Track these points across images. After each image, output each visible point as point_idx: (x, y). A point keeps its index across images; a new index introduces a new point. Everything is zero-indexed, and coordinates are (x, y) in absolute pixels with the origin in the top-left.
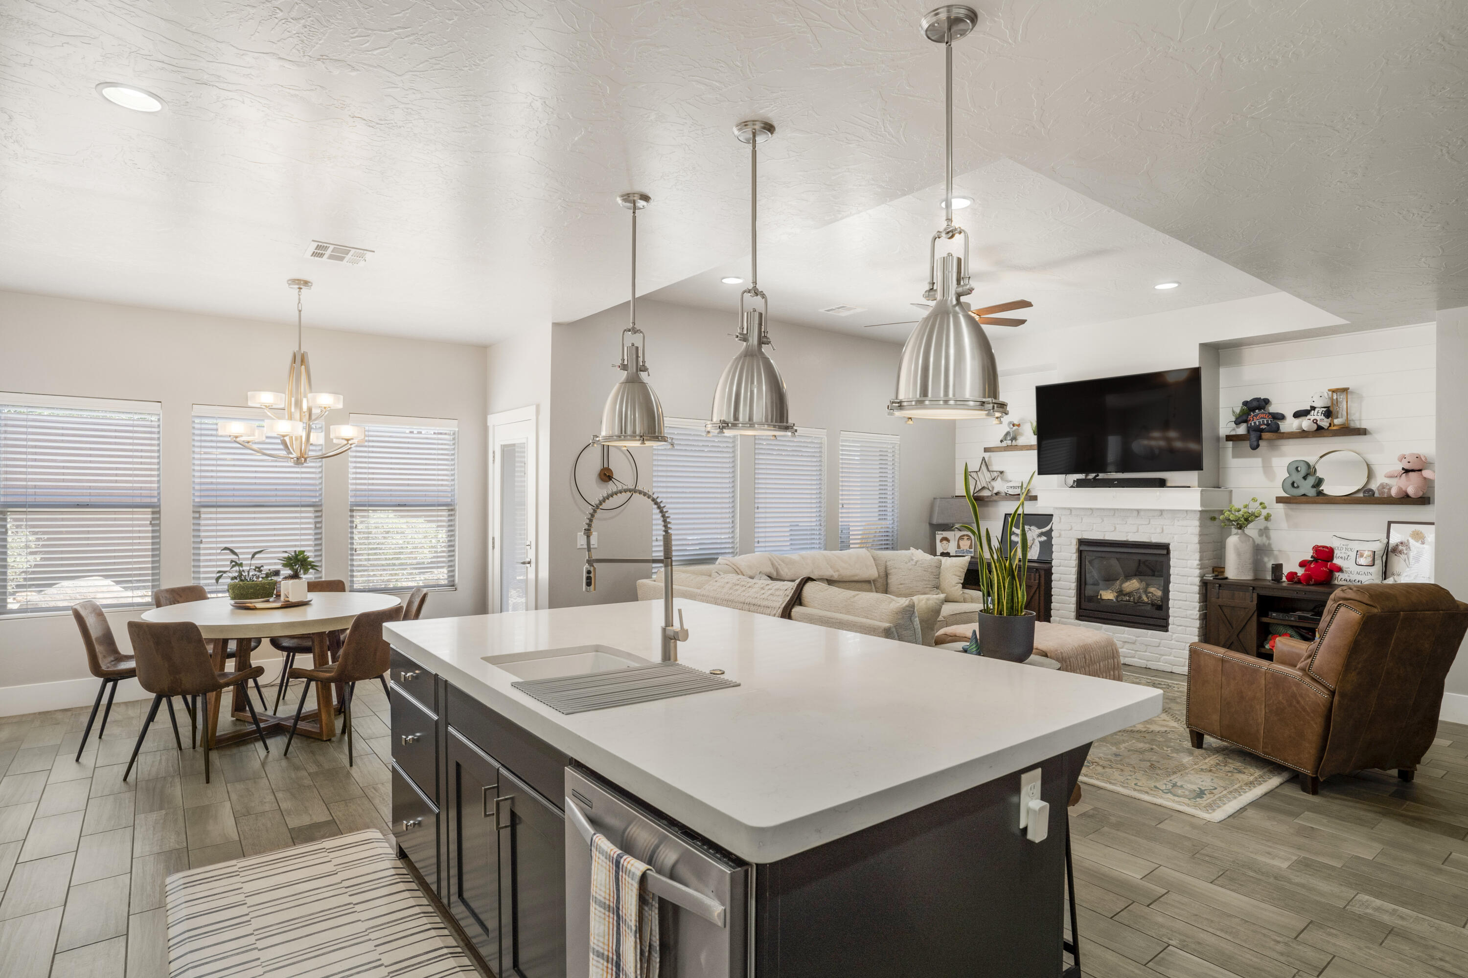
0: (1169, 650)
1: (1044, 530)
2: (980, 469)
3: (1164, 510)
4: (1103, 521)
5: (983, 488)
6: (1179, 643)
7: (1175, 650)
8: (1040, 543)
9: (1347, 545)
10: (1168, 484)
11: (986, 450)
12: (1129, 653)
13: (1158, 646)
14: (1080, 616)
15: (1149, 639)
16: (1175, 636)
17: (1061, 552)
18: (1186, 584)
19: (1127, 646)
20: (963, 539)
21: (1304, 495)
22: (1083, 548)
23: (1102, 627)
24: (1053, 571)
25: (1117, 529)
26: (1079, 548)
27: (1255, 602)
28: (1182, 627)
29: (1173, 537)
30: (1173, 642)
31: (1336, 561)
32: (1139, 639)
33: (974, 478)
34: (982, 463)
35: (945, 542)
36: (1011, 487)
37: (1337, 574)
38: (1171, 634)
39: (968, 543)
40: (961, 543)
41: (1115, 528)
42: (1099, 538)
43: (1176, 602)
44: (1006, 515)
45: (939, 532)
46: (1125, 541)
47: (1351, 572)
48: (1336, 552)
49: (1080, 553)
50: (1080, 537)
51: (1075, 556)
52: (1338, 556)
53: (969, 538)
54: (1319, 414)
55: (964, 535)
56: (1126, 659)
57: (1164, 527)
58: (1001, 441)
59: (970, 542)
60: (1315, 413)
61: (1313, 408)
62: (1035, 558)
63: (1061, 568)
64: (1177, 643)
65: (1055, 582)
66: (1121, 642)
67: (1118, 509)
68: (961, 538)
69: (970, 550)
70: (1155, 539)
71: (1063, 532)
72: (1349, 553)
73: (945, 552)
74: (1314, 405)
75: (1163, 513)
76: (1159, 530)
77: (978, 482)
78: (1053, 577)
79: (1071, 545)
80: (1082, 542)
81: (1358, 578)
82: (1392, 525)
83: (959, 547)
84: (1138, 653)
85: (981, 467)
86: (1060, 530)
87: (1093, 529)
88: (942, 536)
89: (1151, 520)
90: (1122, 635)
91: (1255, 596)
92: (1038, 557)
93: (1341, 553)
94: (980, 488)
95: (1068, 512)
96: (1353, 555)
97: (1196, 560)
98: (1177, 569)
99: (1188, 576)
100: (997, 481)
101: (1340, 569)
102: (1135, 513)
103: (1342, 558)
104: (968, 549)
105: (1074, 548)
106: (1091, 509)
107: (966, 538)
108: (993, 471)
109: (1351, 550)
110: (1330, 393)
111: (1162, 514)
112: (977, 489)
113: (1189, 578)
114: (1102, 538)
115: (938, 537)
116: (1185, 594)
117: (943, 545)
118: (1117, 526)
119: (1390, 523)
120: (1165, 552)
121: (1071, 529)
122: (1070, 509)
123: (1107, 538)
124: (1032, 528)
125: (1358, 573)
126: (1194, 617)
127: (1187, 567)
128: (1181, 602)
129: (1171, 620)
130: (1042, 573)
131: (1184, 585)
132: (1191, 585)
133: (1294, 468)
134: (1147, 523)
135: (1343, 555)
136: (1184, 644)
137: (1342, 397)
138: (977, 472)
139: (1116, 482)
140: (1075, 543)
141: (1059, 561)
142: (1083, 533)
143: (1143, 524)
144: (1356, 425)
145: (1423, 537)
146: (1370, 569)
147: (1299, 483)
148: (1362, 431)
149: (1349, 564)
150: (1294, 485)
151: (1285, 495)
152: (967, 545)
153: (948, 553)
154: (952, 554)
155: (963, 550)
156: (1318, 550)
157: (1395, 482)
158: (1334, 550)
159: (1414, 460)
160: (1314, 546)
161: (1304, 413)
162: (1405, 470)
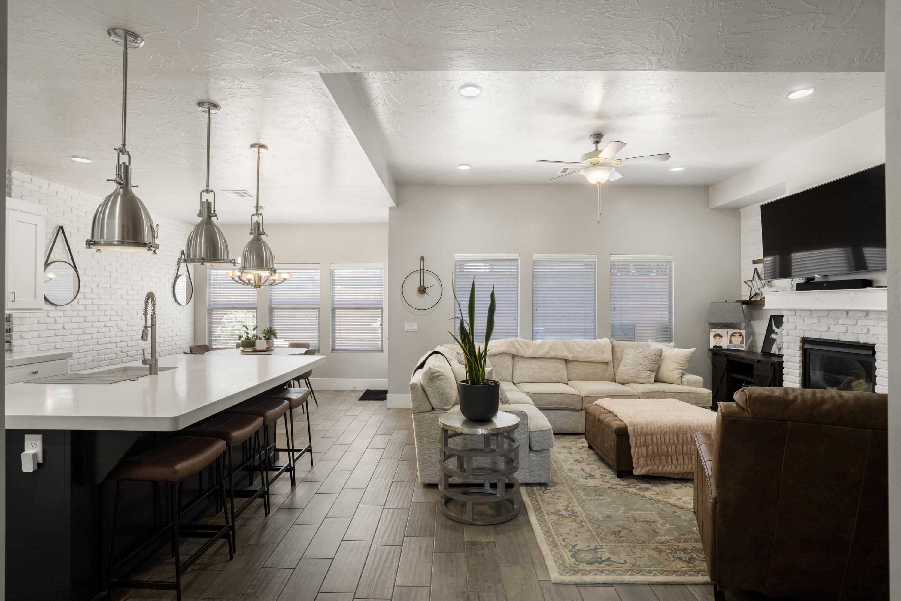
2: (753, 278)
3: (869, 311)
4: (819, 321)
5: (756, 294)
10: (875, 285)
11: (755, 262)
17: (788, 349)
20: (735, 335)
22: (807, 346)
24: (784, 366)
26: (803, 346)
29: (878, 338)
33: (750, 286)
34: (754, 273)
35: (718, 338)
39: (740, 339)
40: (733, 339)
41: (829, 328)
44: (772, 316)
45: (713, 330)
46: (837, 341)
49: (804, 350)
50: (803, 336)
51: (799, 353)
53: (741, 335)
55: (736, 333)
57: (870, 328)
59: (741, 338)
63: (789, 363)
68: (733, 335)
69: (741, 345)
70: (863, 339)
71: (790, 331)
73: (718, 345)
75: (869, 314)
76: (865, 331)
77: (753, 289)
78: (784, 371)
79: (796, 343)
80: (805, 340)
83: (731, 342)
85: (754, 276)
86: (789, 329)
87: (812, 329)
88: (715, 333)
89: (859, 321)
94: (754, 293)
95: (793, 313)
98: (881, 370)
100: (765, 288)
102: (845, 314)
104: (739, 344)
105: (798, 345)
106: (810, 310)
107: (737, 335)
111: (867, 315)
112: (752, 295)
114: (818, 337)
115: (712, 334)
117: (715, 340)
118: (831, 326)
120: (870, 353)
121: (796, 329)
122: (795, 311)
123: (823, 337)
130: (777, 366)
134: (855, 323)
138: (751, 281)
139: (825, 285)
140: (798, 340)
141: (787, 357)
142: (805, 332)
143: (852, 325)
152: (738, 341)
153: (721, 347)
154: (723, 348)
155: (735, 345)
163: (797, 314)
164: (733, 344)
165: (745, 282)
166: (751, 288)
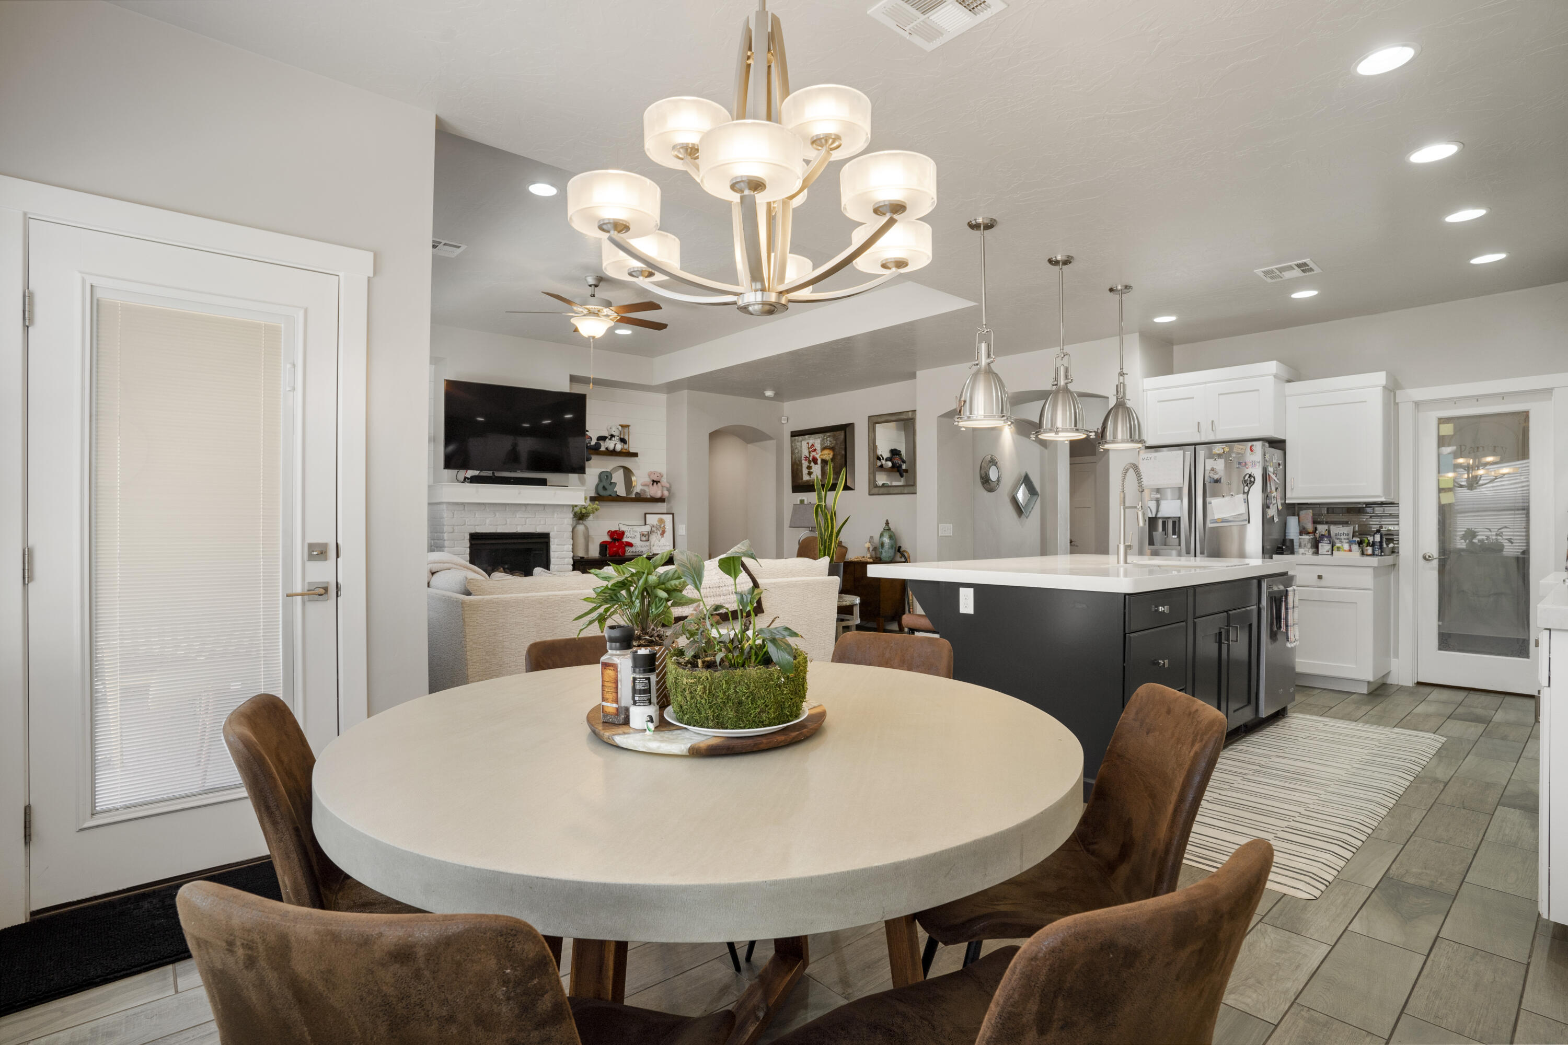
3: (545, 504)
4: (495, 515)
9: (633, 529)
10: (548, 484)
18: (564, 565)
21: (610, 495)
22: (474, 542)
25: (508, 523)
26: (471, 542)
29: (553, 528)
31: (625, 540)
37: (627, 548)
41: (506, 521)
42: (492, 532)
46: (514, 533)
47: (638, 546)
48: (626, 534)
49: (472, 547)
50: (473, 532)
51: (468, 551)
52: (628, 536)
54: (618, 440)
57: (547, 520)
60: (616, 440)
61: (612, 436)
67: (508, 504)
70: (539, 529)
71: (456, 528)
72: (636, 534)
74: (614, 433)
79: (464, 539)
80: (474, 537)
81: (641, 549)
82: (647, 515)
86: (454, 526)
87: (485, 523)
89: (536, 515)
93: (631, 534)
95: (462, 507)
96: (638, 535)
97: (570, 545)
98: (556, 553)
101: (630, 545)
102: (523, 508)
105: (467, 542)
106: (484, 504)
109: (636, 531)
110: (620, 428)
111: (545, 508)
113: (566, 559)
118: (508, 520)
119: (646, 514)
120: (546, 540)
121: (465, 524)
122: (463, 504)
125: (641, 546)
127: (564, 551)
131: (562, 566)
132: (567, 564)
133: (601, 475)
134: (533, 516)
135: (632, 536)
137: (626, 430)
139: (513, 480)
140: (468, 537)
142: (476, 527)
143: (530, 518)
144: (632, 450)
145: (664, 522)
146: (648, 543)
147: (607, 487)
148: (635, 455)
149: (636, 541)
150: (604, 488)
151: (596, 495)
156: (612, 534)
157: (646, 488)
158: (623, 533)
159: (659, 475)
160: (609, 532)
161: (603, 438)
162: (654, 481)
163: (466, 509)
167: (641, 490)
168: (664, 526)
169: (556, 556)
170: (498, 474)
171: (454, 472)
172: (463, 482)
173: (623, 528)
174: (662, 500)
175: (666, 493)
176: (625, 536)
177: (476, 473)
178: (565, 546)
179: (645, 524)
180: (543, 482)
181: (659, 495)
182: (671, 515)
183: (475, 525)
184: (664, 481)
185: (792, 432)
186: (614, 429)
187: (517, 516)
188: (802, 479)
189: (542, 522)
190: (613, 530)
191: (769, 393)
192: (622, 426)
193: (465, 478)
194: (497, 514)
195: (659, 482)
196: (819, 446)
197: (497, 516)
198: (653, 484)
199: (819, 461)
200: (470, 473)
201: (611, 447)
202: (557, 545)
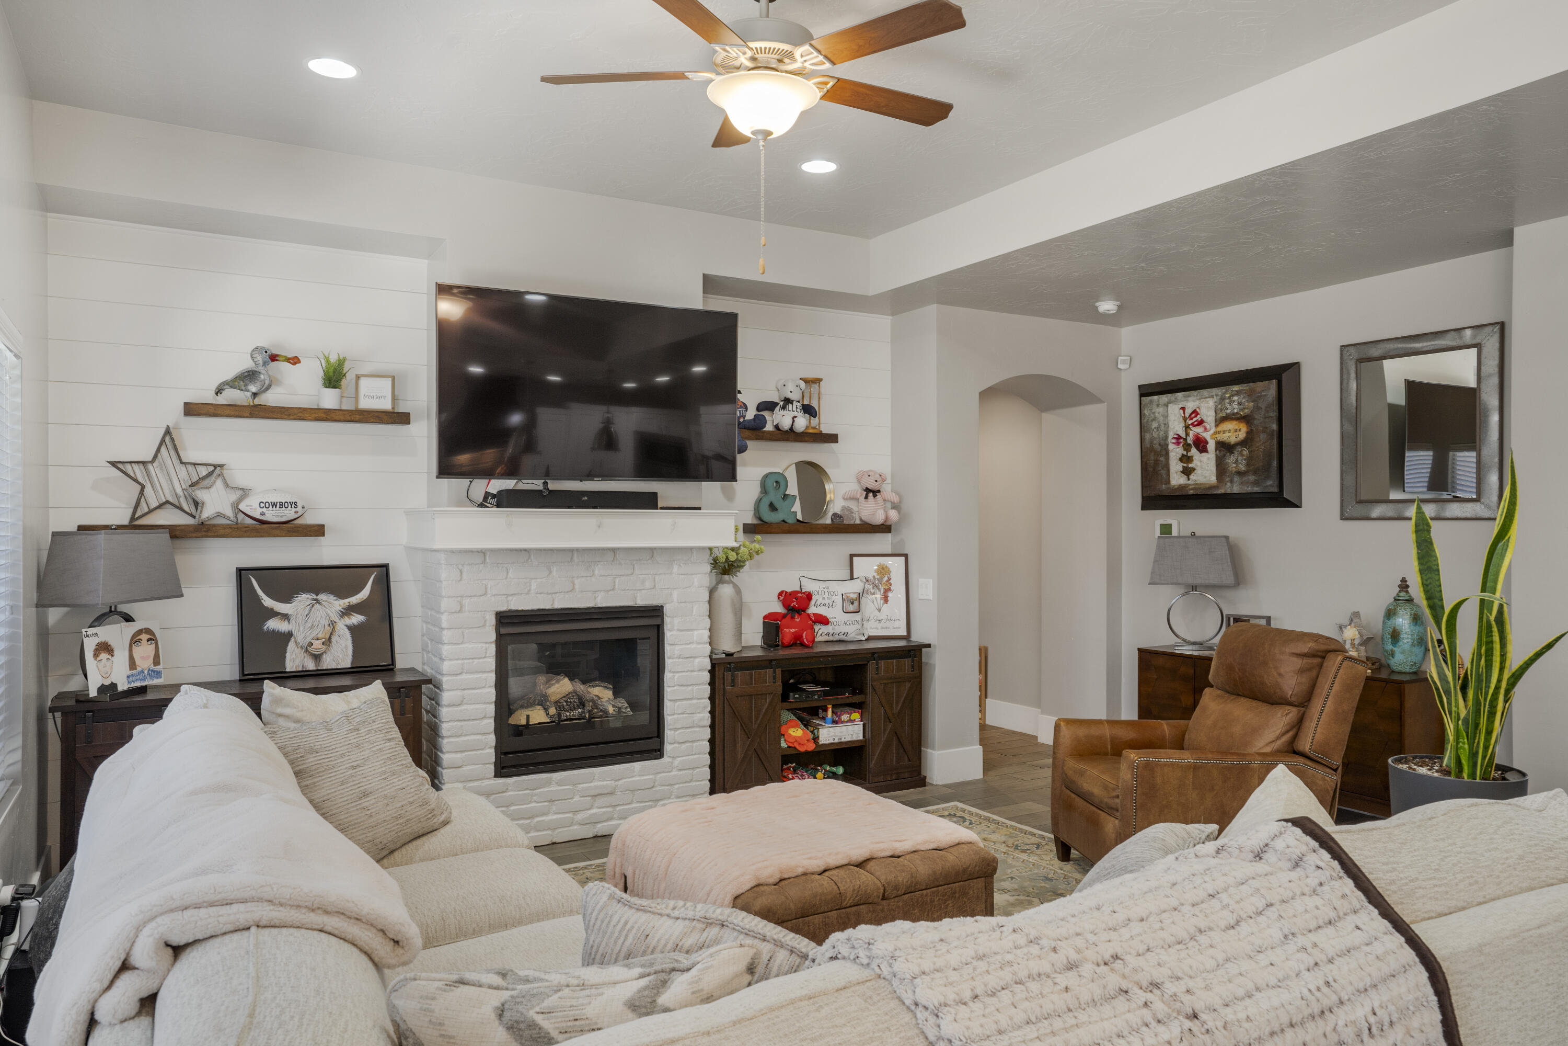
0: (669, 787)
1: (355, 600)
2: (155, 456)
4: (551, 572)
5: (164, 505)
6: (684, 772)
7: (676, 786)
8: (352, 629)
9: (828, 588)
10: (660, 505)
11: (191, 410)
12: (604, 813)
13: (653, 787)
14: (503, 768)
15: (638, 778)
16: (677, 762)
17: (462, 643)
18: (692, 671)
19: (600, 801)
20: (139, 641)
21: (784, 521)
22: (505, 629)
23: (551, 778)
24: (442, 686)
25: (577, 587)
26: (499, 630)
27: (779, 683)
28: (687, 745)
29: (671, 594)
30: (674, 773)
31: (812, 610)
32: (620, 782)
33: (135, 480)
34: (163, 441)
35: (104, 656)
36: (274, 505)
37: (817, 627)
38: (670, 760)
39: (151, 649)
40: (137, 653)
41: (574, 584)
42: (542, 607)
43: (677, 704)
44: (240, 571)
45: (91, 631)
47: (837, 623)
48: (814, 598)
49: (500, 640)
50: (503, 608)
51: (492, 649)
52: (818, 603)
53: (153, 637)
54: (798, 410)
55: (140, 632)
56: (599, 826)
57: (657, 577)
58: (219, 391)
59: (153, 646)
60: (795, 409)
61: (788, 401)
62: (346, 663)
63: (464, 676)
64: (681, 773)
65: (450, 709)
66: (590, 798)
67: (577, 549)
68: (135, 640)
69: (158, 668)
70: (642, 600)
71: (466, 602)
72: (834, 598)
73: (107, 682)
75: (655, 554)
77: (148, 490)
78: (444, 699)
79: (484, 625)
80: (505, 619)
81: (844, 629)
82: (855, 559)
83: (133, 664)
84: (618, 808)
85: (159, 450)
86: (462, 597)
87: (530, 590)
88: (96, 641)
89: (636, 567)
90: (592, 784)
91: (779, 671)
92: (352, 663)
93: (824, 598)
94: (154, 504)
96: (839, 600)
97: (705, 629)
98: (677, 647)
99: (695, 657)
100: (210, 488)
101: (824, 621)
103: (825, 605)
104: (152, 666)
105: (490, 630)
106: (525, 550)
107: (144, 637)
108: (195, 464)
109: (834, 593)
111: (653, 556)
112: (145, 508)
113: (697, 660)
114: (547, 606)
115: (90, 645)
116: (690, 688)
117: (101, 665)
118: (576, 581)
119: (852, 556)
120: (656, 620)
121: (485, 594)
122: (482, 552)
124: (322, 597)
125: (846, 624)
126: (702, 724)
127: (691, 643)
128: (685, 702)
129: (669, 734)
131: (689, 674)
132: (700, 670)
134: (629, 571)
135: (827, 602)
136: (691, 772)
137: (814, 388)
138: (145, 463)
139: (586, 498)
140: (492, 620)
141: (460, 662)
142: (510, 598)
143: (623, 575)
144: (826, 429)
145: (889, 572)
146: (857, 617)
147: (777, 504)
148: (832, 438)
149: (834, 613)
150: (772, 507)
151: (755, 522)
152: (148, 657)
153: (113, 686)
154: (121, 688)
155: (143, 672)
156: (785, 597)
157: (852, 505)
158: (809, 596)
159: (878, 478)
160: (780, 594)
161: (769, 406)
162: (868, 490)
163: (488, 560)
164: (139, 669)
165: (114, 464)
166: (143, 487)
167: (844, 508)
168: (889, 579)
169: (677, 653)
170: (553, 485)
171: (462, 484)
172: (481, 505)
173: (809, 587)
174: (885, 528)
175: (893, 515)
176: (813, 602)
177: (509, 484)
178: (696, 633)
179: (852, 578)
180: (649, 501)
181: (879, 519)
182: (903, 558)
183: (508, 595)
184: (887, 490)
185: (1140, 387)
186: (791, 387)
187: (596, 572)
188: (1168, 482)
189: (648, 584)
190: (789, 589)
191: (1107, 306)
192: (806, 381)
193: (487, 495)
194: (554, 569)
195: (879, 491)
196: (1212, 413)
197: (554, 573)
198: (866, 497)
199: (1211, 446)
200: (497, 485)
201: (786, 424)
202: (678, 630)
